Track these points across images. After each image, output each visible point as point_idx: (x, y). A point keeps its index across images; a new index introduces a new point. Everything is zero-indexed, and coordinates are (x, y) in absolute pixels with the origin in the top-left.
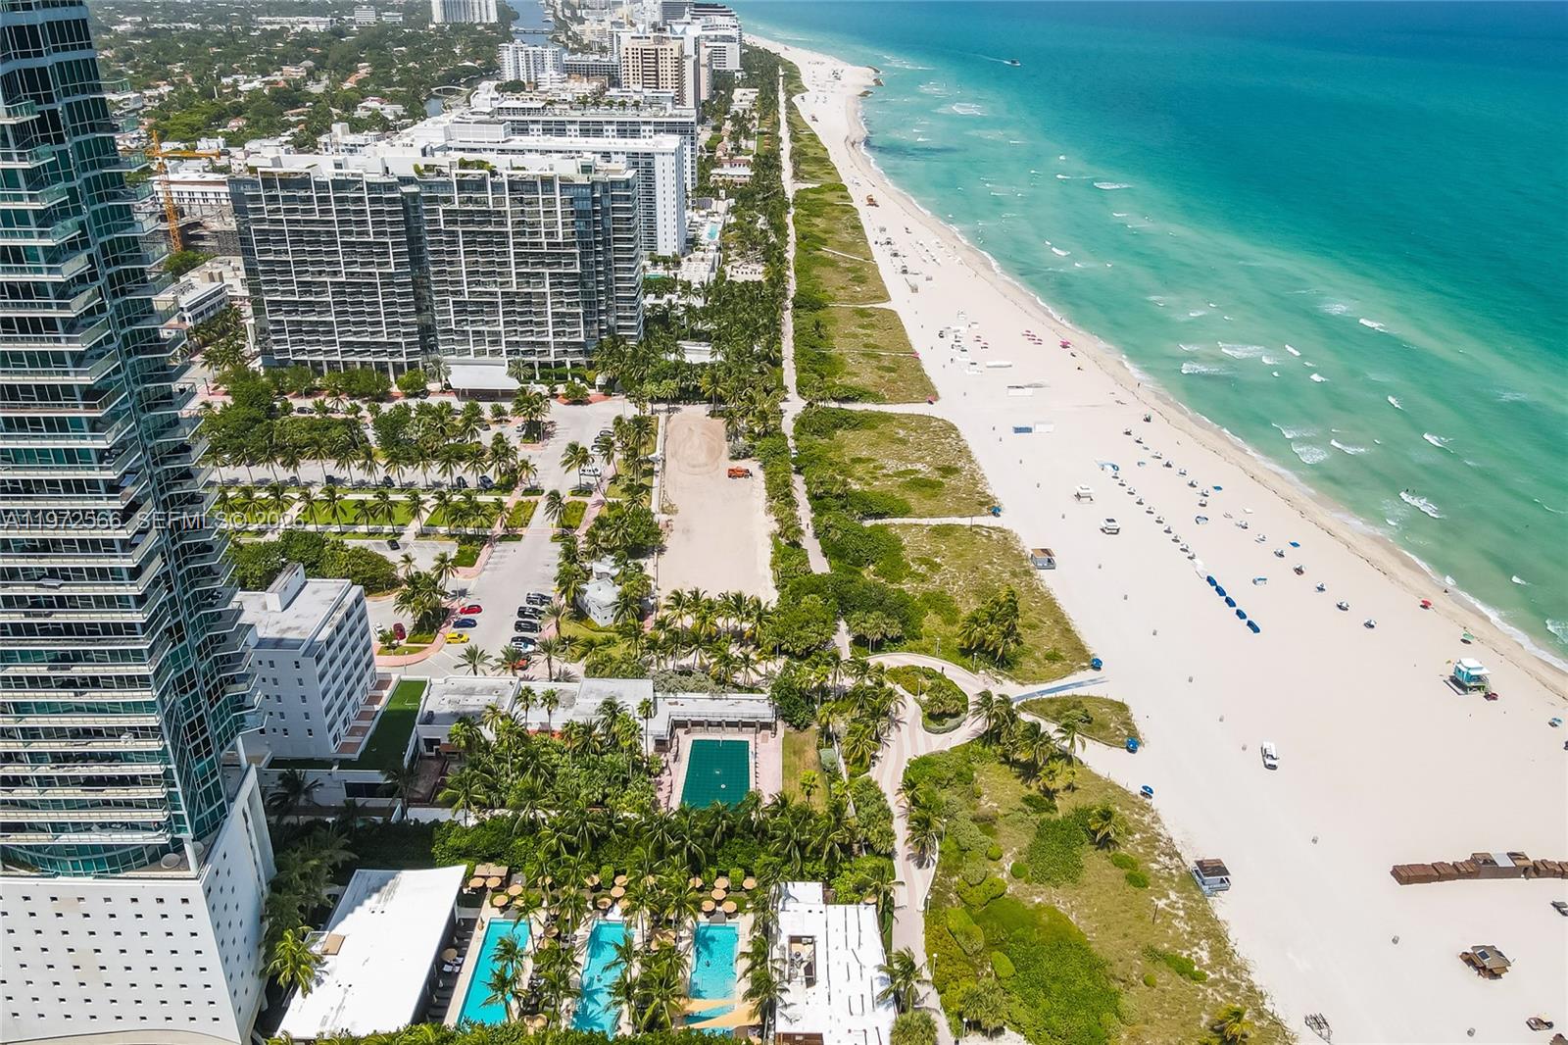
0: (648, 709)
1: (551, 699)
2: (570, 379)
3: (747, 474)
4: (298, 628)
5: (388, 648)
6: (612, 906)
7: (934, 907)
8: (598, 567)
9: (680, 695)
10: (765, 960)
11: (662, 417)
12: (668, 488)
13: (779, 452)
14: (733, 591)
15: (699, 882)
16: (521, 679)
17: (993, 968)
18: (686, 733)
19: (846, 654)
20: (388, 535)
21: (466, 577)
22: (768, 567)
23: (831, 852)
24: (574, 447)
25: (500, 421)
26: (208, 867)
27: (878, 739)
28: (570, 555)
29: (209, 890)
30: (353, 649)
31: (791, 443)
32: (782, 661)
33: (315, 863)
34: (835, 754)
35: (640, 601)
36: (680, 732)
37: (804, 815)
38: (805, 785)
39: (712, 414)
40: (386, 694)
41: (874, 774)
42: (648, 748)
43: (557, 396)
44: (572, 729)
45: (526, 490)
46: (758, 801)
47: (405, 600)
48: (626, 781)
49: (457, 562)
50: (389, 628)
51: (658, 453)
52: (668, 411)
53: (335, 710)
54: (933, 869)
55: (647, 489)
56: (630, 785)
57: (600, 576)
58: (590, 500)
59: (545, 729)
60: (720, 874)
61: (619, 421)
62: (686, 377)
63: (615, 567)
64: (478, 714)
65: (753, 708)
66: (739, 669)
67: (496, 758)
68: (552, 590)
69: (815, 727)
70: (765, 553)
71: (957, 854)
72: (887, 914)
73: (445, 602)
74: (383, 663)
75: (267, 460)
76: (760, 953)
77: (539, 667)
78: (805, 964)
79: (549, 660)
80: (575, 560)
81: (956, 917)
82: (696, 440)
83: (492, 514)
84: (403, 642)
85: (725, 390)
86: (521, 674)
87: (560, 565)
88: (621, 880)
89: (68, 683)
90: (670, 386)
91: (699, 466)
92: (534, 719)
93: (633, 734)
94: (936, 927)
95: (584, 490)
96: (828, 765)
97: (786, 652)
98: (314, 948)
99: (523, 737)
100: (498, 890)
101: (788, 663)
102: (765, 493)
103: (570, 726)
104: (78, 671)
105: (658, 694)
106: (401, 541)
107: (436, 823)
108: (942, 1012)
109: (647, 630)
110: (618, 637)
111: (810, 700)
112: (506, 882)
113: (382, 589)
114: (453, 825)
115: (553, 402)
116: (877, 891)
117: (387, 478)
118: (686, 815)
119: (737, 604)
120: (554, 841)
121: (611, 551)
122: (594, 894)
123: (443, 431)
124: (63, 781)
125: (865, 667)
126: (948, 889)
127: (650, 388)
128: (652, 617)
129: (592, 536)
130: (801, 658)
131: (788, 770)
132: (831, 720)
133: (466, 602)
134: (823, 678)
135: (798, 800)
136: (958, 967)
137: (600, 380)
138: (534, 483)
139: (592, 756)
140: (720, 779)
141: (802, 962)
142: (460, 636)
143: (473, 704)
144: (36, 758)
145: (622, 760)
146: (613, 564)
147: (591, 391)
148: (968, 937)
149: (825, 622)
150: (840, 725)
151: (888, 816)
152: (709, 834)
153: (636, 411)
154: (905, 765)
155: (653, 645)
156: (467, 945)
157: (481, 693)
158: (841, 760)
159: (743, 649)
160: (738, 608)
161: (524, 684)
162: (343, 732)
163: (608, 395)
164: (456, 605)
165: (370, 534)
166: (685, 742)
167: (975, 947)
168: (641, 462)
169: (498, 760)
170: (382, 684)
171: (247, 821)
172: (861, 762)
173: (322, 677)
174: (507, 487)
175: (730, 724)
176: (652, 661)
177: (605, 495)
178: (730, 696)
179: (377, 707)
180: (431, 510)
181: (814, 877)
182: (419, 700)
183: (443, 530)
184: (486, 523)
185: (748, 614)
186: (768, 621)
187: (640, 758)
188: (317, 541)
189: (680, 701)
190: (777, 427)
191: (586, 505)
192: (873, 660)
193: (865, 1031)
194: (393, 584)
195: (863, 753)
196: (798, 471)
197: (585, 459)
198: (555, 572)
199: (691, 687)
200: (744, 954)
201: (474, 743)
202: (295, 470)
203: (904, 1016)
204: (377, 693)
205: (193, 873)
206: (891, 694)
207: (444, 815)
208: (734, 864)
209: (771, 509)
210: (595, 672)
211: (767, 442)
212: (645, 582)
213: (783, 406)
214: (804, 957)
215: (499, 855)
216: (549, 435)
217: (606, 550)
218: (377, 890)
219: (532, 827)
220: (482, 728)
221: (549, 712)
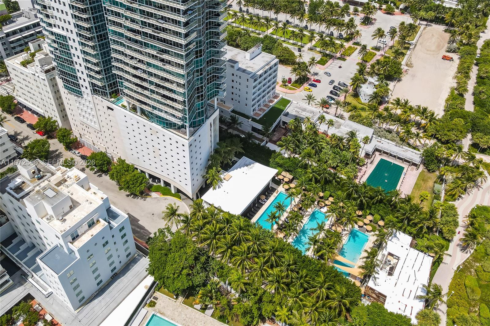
0: (367, 140)
1: (331, 123)
2: (389, 3)
3: (451, 59)
4: (252, 68)
5: (284, 85)
6: (324, 206)
7: (462, 271)
8: (370, 79)
9: (383, 139)
10: (374, 257)
11: (422, 27)
12: (413, 56)
13: (471, 54)
14: (423, 105)
15: (360, 213)
16: (324, 112)
17: (479, 310)
18: (380, 155)
19: (466, 149)
20: (299, 46)
21: (320, 68)
22: (444, 101)
23: (422, 228)
24: (379, 30)
25: (355, 14)
26: (192, 137)
27: (465, 190)
28: (361, 72)
29: (191, 145)
30: (269, 81)
31: (478, 51)
32: (433, 141)
33: (229, 149)
34: (442, 188)
35: (382, 97)
36: (377, 153)
37: (416, 209)
38: (422, 196)
39: (446, 31)
40: (276, 100)
41: (456, 203)
42: (362, 155)
43: (381, 9)
44: (334, 137)
45: (354, 43)
46: (398, 195)
47: (295, 70)
48: (347, 164)
49: (319, 62)
50: (287, 78)
51: (414, 42)
52: (426, 25)
53: (256, 100)
54: (469, 255)
55: (403, 54)
56: (348, 166)
57: (370, 83)
58: (378, 53)
59: (325, 133)
60: (370, 214)
61: (403, 24)
62: (440, 12)
63: (377, 81)
64: (303, 119)
65: (412, 156)
66: (412, 138)
67: (303, 137)
68: (349, 82)
69: (437, 173)
70: (446, 94)
71: (483, 254)
72: (437, 263)
73: (309, 75)
74: (279, 90)
75: (269, 9)
76: (372, 254)
77: (332, 110)
78: (391, 266)
79: (337, 108)
80: (362, 74)
81: (470, 280)
82: (434, 40)
83: (337, 48)
84: (289, 85)
85: (457, 21)
86: (325, 110)
87: (356, 74)
88: (331, 199)
89: (162, 60)
90: (431, 14)
91: (431, 51)
92: (322, 128)
93: (356, 148)
94: (459, 280)
95: (377, 49)
96: (436, 191)
97: (437, 138)
98: (221, 176)
99: (316, 133)
100: (287, 183)
101: (436, 143)
102: (456, 70)
103: (334, 136)
104: (165, 57)
105: (374, 136)
106: (302, 49)
107: (274, 151)
108: (446, 315)
109: (380, 110)
110: (367, 108)
111: (439, 161)
112: (291, 181)
113: (289, 64)
114: (280, 154)
115: (379, 11)
116: (436, 253)
117: (306, 26)
118: (365, 187)
119: (423, 112)
120: (311, 175)
121: (378, 75)
122: (320, 199)
123: (332, 13)
124: (158, 93)
125: (473, 158)
126: (472, 267)
127: (422, 13)
128: (384, 105)
129: (373, 66)
130: (443, 143)
131: (417, 186)
132: (446, 174)
133: (316, 78)
134: (449, 155)
135: (416, 201)
136: (462, 301)
137: (402, 6)
138: (358, 41)
139: (338, 150)
140: (386, 178)
141: (390, 264)
142: (309, 89)
143: (303, 115)
144: (151, 83)
145: (349, 155)
146: (377, 80)
147: (396, 10)
148: (473, 291)
149: (461, 132)
150: (449, 177)
151: (456, 224)
152: (371, 198)
153: (412, 22)
154: (474, 206)
155: (380, 116)
156: (270, 196)
157: (308, 112)
158: (443, 192)
159: (418, 131)
160: (423, 113)
161: (324, 114)
162: (257, 109)
163: (403, 13)
164: (312, 78)
165: (293, 44)
166: (378, 158)
167: (474, 297)
168: (405, 43)
169: (304, 138)
170: (276, 97)
171: (211, 127)
172: (452, 196)
173: (254, 87)
174: (347, 40)
175: (399, 158)
176: (377, 122)
177: (385, 53)
178: (404, 147)
179: (271, 104)
180: (316, 41)
181: (410, 234)
182: (285, 106)
183: (318, 49)
184: (334, 51)
185: (426, 117)
186: (434, 123)
187: (357, 157)
188: (274, 41)
189: (382, 142)
190: (474, 43)
191: (376, 54)
192: (479, 156)
193: (406, 306)
194: (294, 63)
195: (456, 193)
196: (477, 64)
197: (381, 36)
198: (352, 76)
199: (389, 138)
200: (366, 251)
201: (297, 129)
202: (277, 15)
203: (426, 311)
204: (273, 99)
205: (187, 137)
206: (481, 174)
207: (278, 149)
208: (378, 213)
209: (456, 77)
210: (353, 119)
211: (467, 48)
212: (387, 91)
213: (481, 34)
214: (392, 263)
215: (291, 171)
216: (372, 24)
217: (376, 74)
218: (247, 166)
219: (306, 167)
220: (302, 124)
221: (328, 128)
